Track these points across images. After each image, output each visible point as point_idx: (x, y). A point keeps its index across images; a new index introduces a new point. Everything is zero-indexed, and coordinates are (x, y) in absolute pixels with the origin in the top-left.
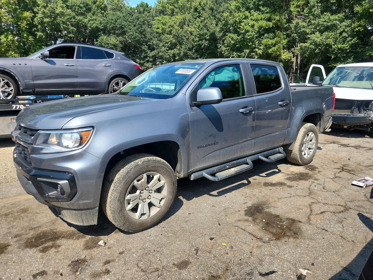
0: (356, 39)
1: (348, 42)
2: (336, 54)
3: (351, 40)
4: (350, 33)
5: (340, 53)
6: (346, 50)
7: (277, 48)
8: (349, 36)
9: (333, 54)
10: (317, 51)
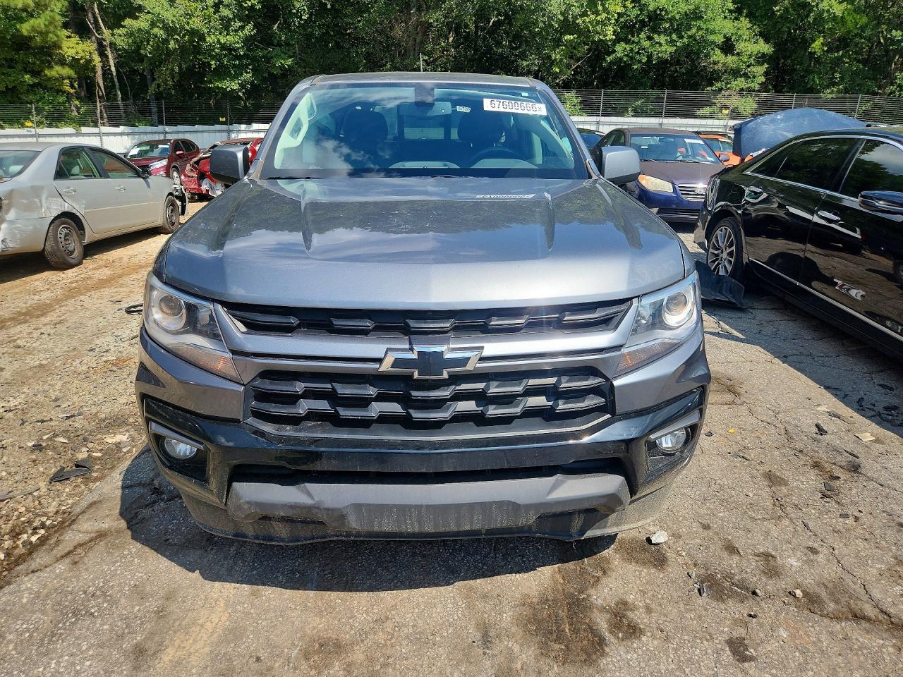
0: (251, 26)
1: (236, 31)
2: (218, 58)
3: (242, 28)
4: (236, 11)
5: (225, 55)
6: (236, 50)
7: (47, 23)
8: (235, 16)
9: (213, 57)
10: (172, 45)
